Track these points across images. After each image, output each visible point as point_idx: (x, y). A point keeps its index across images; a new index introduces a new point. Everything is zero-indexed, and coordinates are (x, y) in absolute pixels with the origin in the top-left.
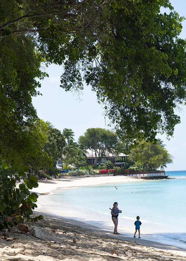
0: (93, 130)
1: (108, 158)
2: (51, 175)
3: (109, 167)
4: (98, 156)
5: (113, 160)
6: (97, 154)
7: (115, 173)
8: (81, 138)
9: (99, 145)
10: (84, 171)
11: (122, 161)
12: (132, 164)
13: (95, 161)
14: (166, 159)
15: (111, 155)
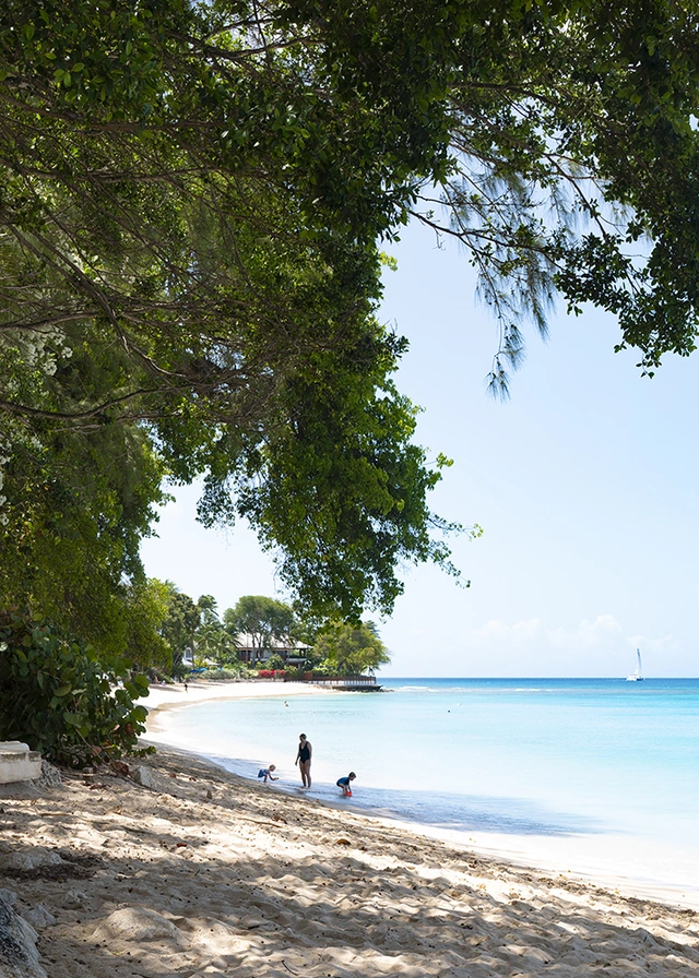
0: (251, 598)
1: (274, 651)
2: (172, 676)
3: (277, 666)
4: (257, 646)
5: (283, 653)
6: (256, 642)
7: (287, 678)
8: (230, 615)
9: (259, 627)
10: (231, 671)
11: (300, 657)
12: (318, 662)
13: (252, 655)
14: (378, 657)
15: (280, 645)
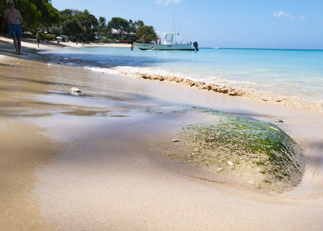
0: (115, 18)
1: (124, 35)
3: (125, 39)
4: (119, 33)
5: (127, 36)
8: (109, 23)
9: (119, 27)
10: (110, 40)
11: (132, 37)
15: (126, 33)
